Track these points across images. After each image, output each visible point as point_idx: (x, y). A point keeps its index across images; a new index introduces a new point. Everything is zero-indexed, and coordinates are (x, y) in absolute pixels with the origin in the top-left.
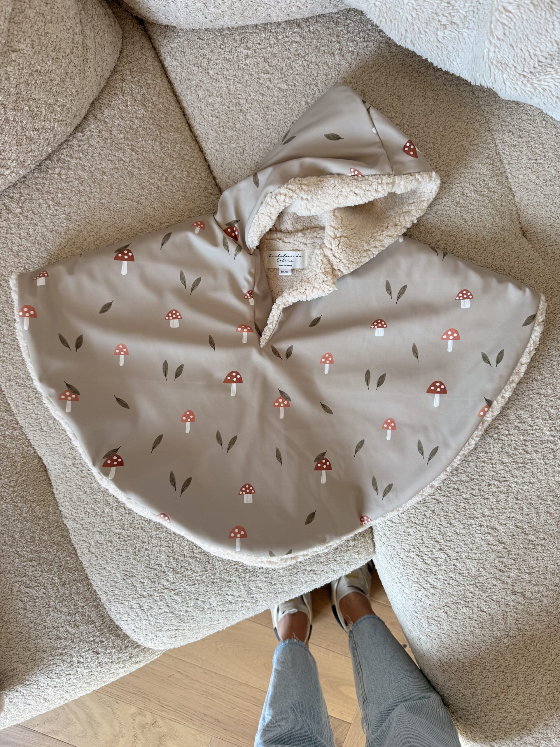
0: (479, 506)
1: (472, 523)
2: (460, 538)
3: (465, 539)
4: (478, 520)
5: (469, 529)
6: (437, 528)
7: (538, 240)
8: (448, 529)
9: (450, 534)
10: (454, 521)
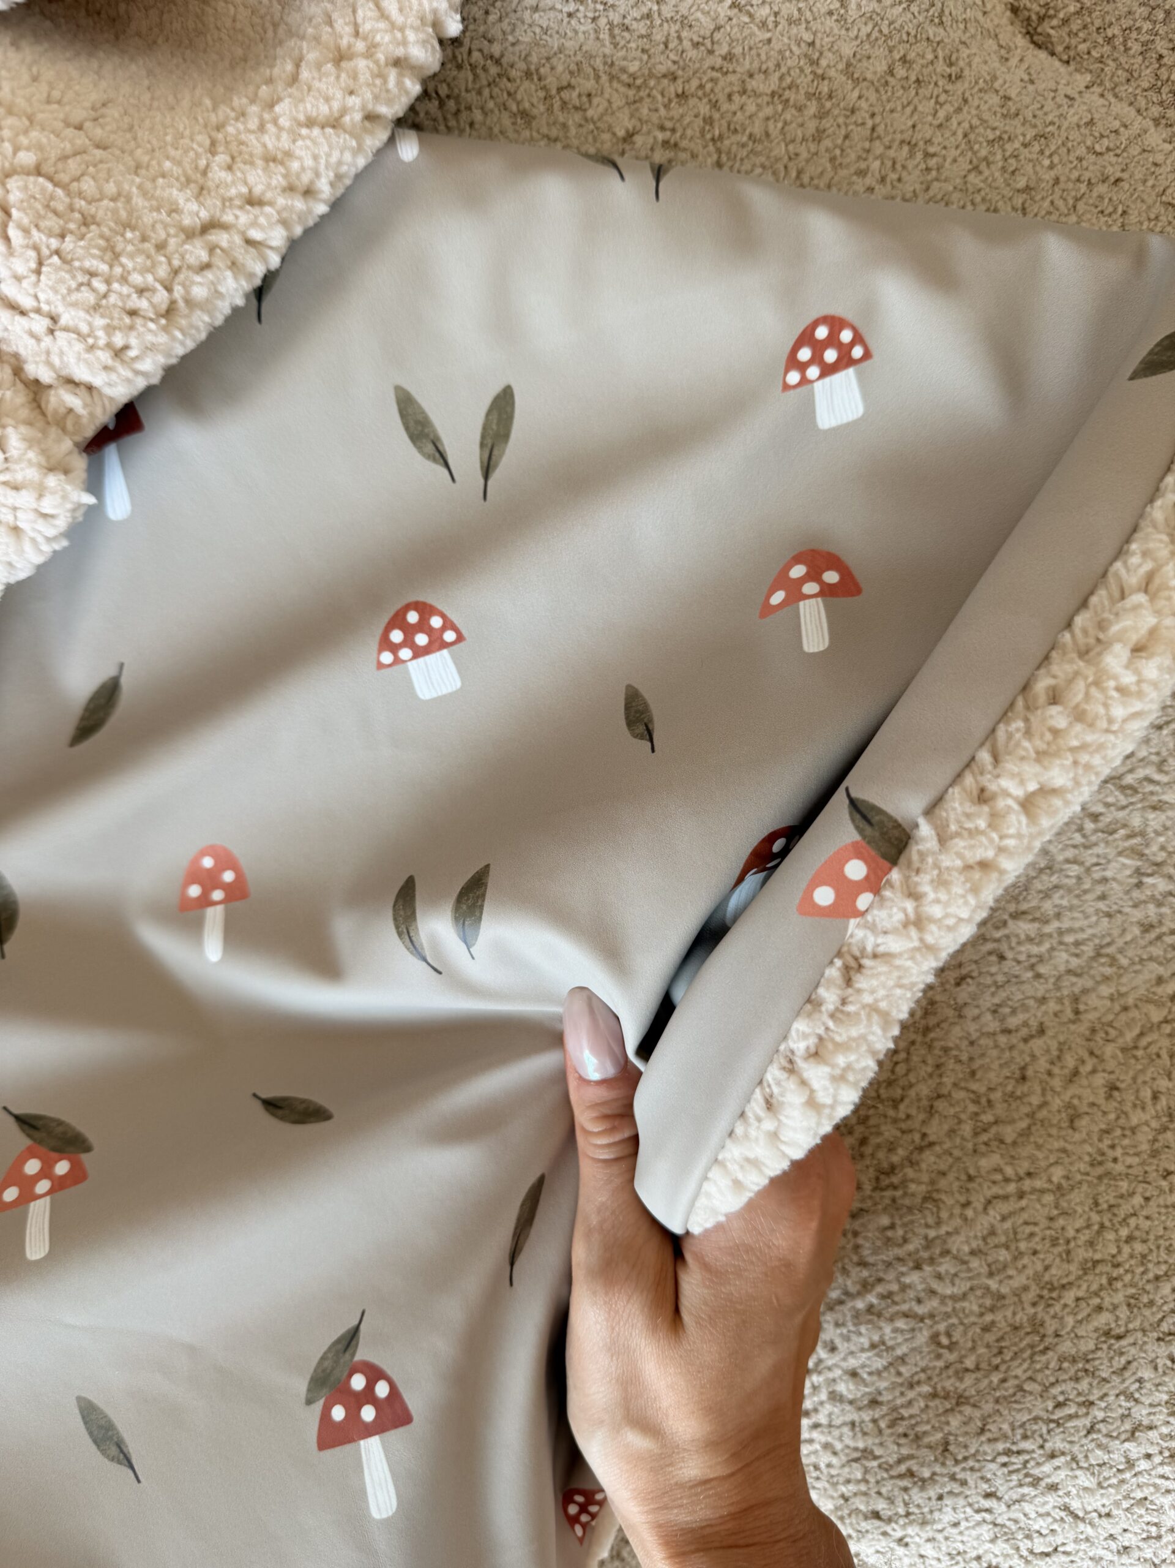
0: (1147, 1374)
1: (1133, 1455)
2: (1089, 1530)
3: (1116, 1530)
4: (1153, 1435)
5: (1123, 1481)
6: (978, 1517)
7: (1109, 40)
8: (1027, 1507)
9: (1040, 1524)
10: (1047, 1468)
